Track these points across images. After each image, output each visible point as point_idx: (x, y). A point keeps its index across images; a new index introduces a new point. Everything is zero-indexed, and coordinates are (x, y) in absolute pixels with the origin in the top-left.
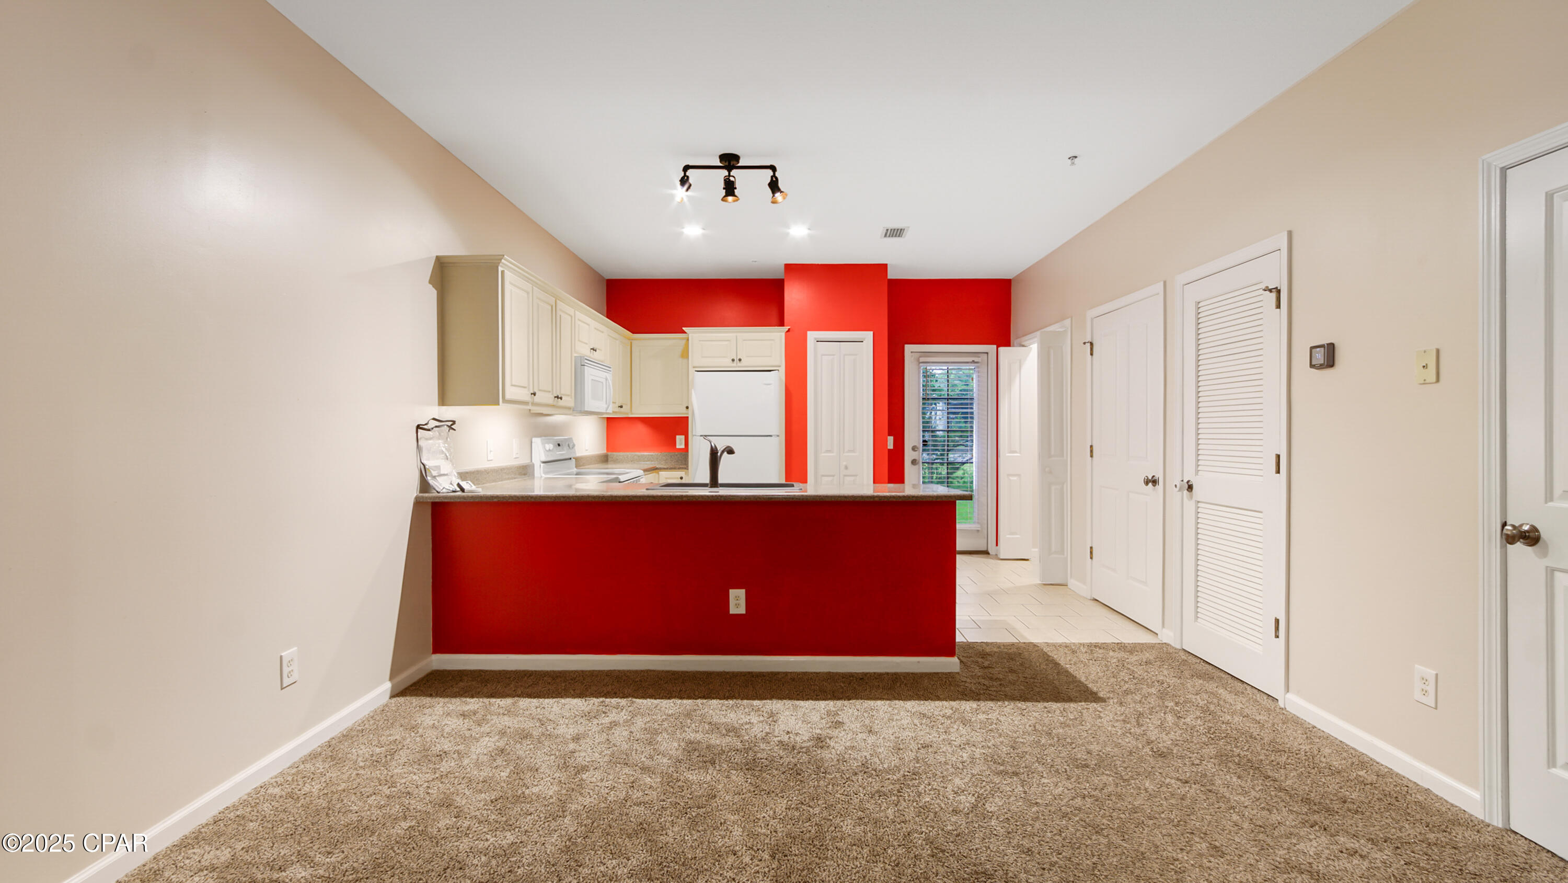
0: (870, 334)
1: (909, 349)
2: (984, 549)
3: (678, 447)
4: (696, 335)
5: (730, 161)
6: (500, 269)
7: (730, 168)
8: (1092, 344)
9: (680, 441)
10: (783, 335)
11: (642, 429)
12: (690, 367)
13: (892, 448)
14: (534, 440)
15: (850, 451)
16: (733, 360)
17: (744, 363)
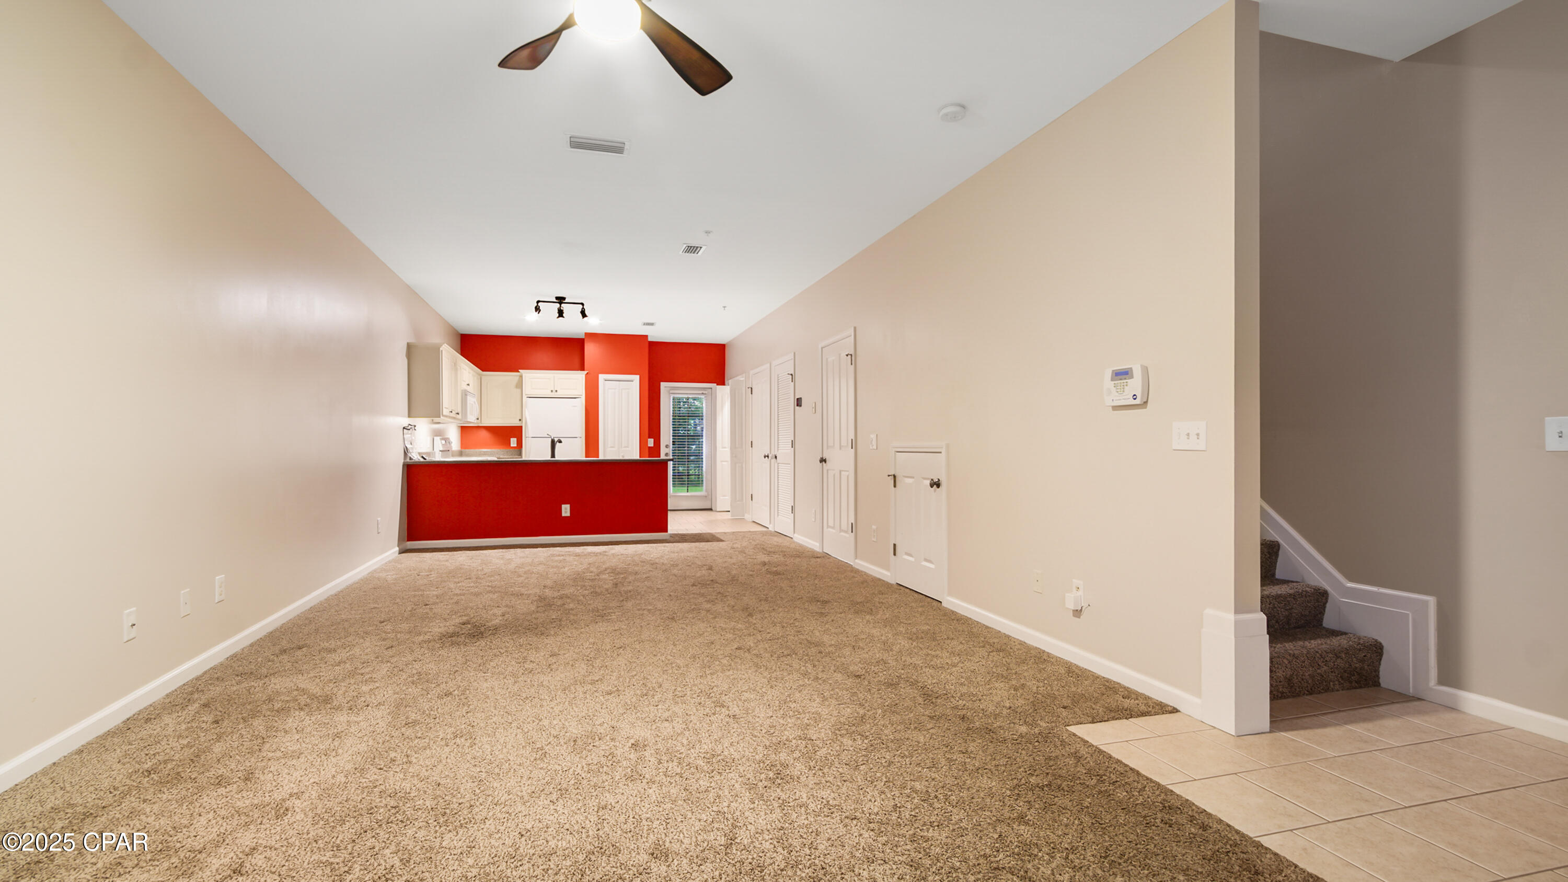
0: (638, 377)
1: (663, 385)
2: (710, 507)
3: (512, 445)
4: (527, 375)
5: (561, 300)
6: (441, 349)
7: (560, 303)
8: (752, 388)
9: (513, 442)
10: (584, 376)
11: (485, 434)
12: (524, 394)
13: (652, 445)
14: (435, 438)
15: (625, 447)
16: (552, 391)
17: (558, 393)
